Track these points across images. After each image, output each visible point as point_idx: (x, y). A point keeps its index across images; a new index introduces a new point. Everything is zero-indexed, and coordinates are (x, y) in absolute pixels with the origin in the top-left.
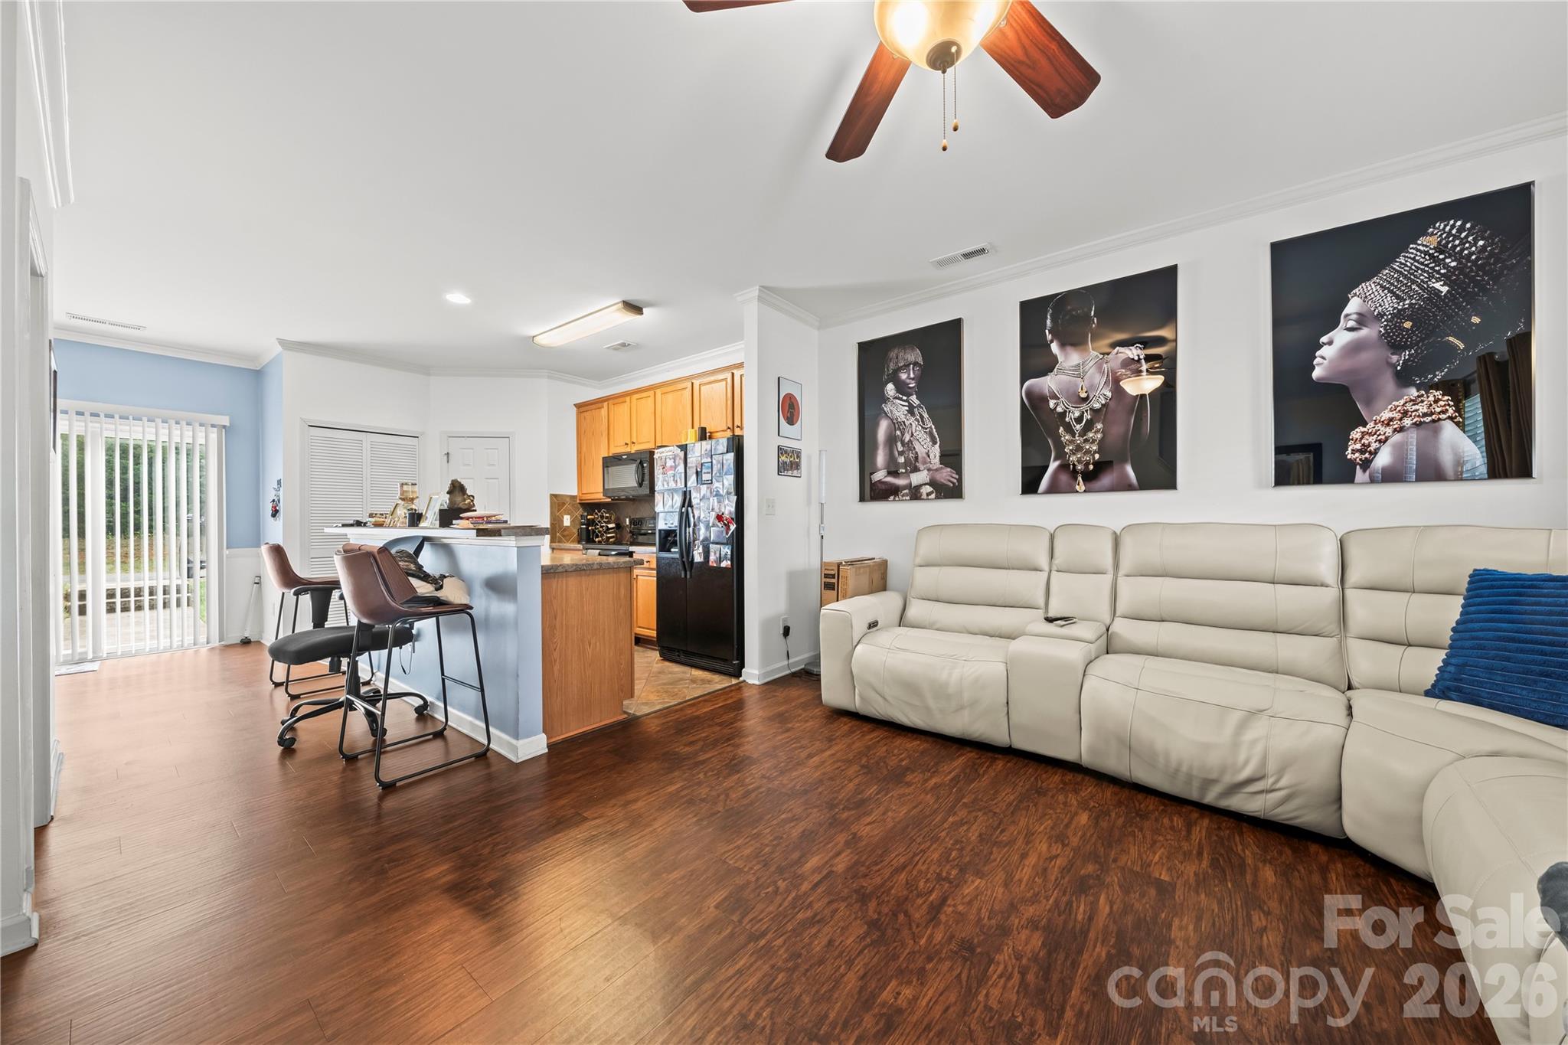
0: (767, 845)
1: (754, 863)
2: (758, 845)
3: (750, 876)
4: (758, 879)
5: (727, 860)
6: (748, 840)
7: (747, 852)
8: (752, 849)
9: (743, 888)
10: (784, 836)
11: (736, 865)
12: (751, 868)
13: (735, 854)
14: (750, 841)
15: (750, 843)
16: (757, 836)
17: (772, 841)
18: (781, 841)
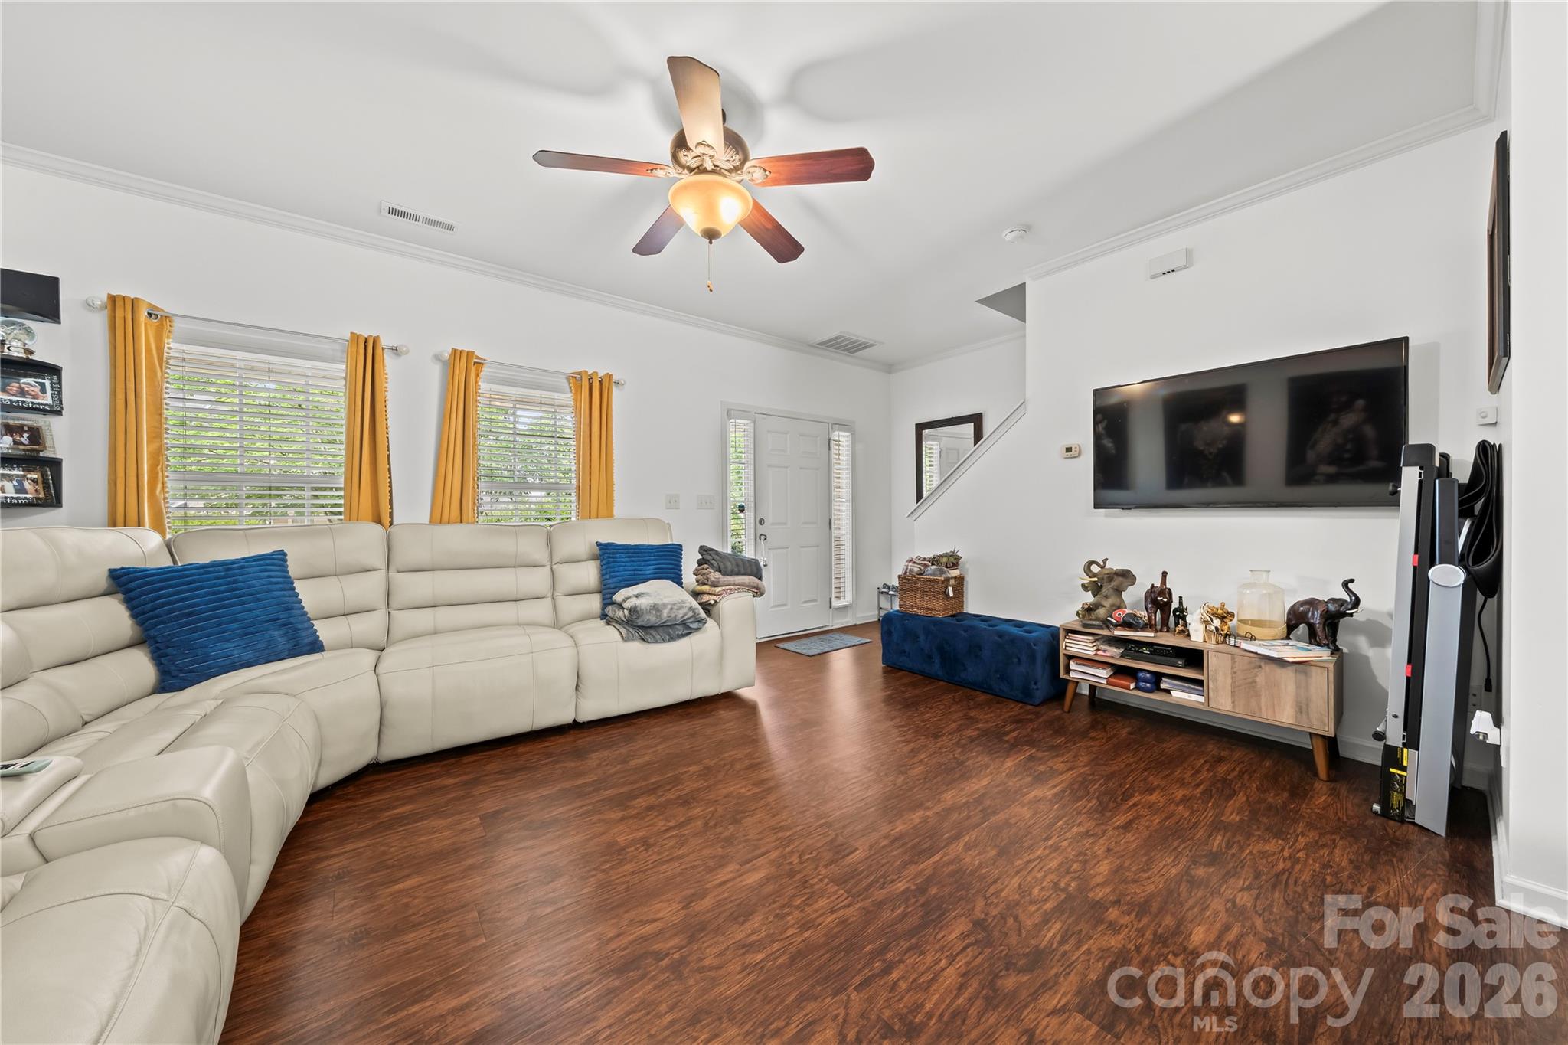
0: (797, 907)
1: (817, 887)
2: (808, 910)
3: (823, 872)
4: (816, 869)
5: (846, 895)
6: (819, 920)
7: (822, 903)
8: (816, 906)
9: (832, 862)
10: (771, 918)
11: (836, 888)
12: (821, 880)
13: (837, 902)
14: (818, 917)
15: (817, 914)
16: (805, 926)
17: (789, 914)
18: (778, 912)
